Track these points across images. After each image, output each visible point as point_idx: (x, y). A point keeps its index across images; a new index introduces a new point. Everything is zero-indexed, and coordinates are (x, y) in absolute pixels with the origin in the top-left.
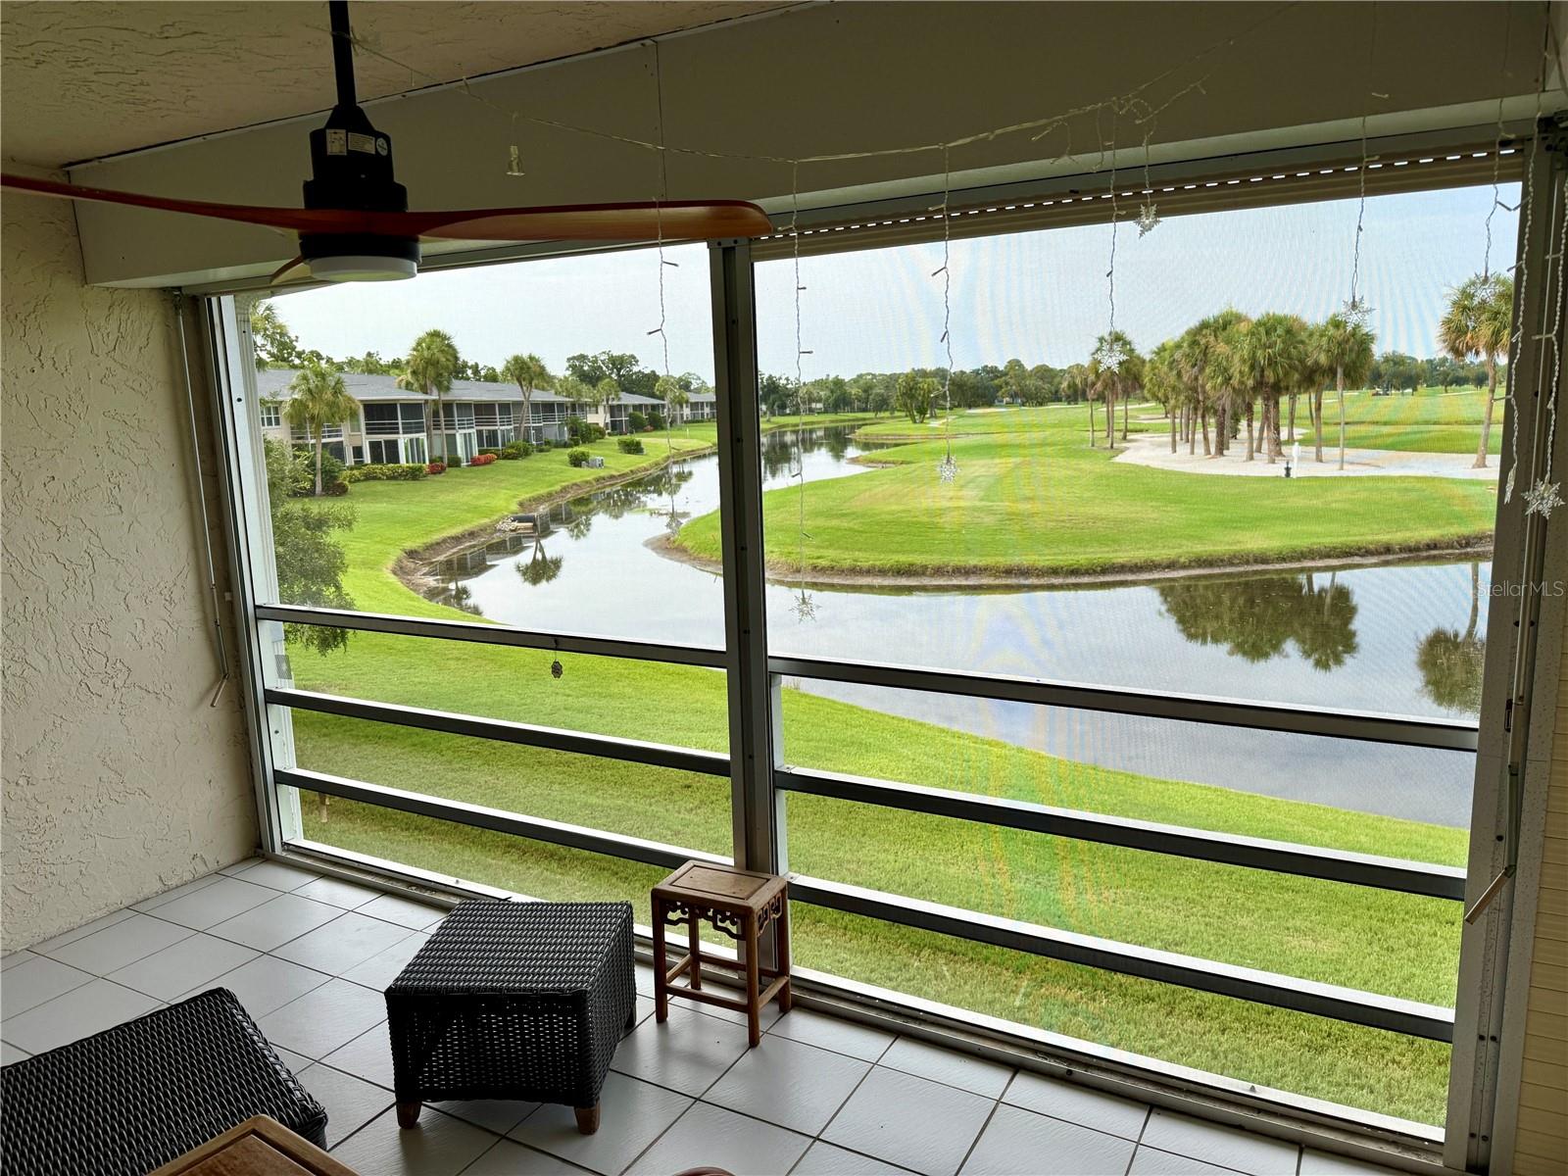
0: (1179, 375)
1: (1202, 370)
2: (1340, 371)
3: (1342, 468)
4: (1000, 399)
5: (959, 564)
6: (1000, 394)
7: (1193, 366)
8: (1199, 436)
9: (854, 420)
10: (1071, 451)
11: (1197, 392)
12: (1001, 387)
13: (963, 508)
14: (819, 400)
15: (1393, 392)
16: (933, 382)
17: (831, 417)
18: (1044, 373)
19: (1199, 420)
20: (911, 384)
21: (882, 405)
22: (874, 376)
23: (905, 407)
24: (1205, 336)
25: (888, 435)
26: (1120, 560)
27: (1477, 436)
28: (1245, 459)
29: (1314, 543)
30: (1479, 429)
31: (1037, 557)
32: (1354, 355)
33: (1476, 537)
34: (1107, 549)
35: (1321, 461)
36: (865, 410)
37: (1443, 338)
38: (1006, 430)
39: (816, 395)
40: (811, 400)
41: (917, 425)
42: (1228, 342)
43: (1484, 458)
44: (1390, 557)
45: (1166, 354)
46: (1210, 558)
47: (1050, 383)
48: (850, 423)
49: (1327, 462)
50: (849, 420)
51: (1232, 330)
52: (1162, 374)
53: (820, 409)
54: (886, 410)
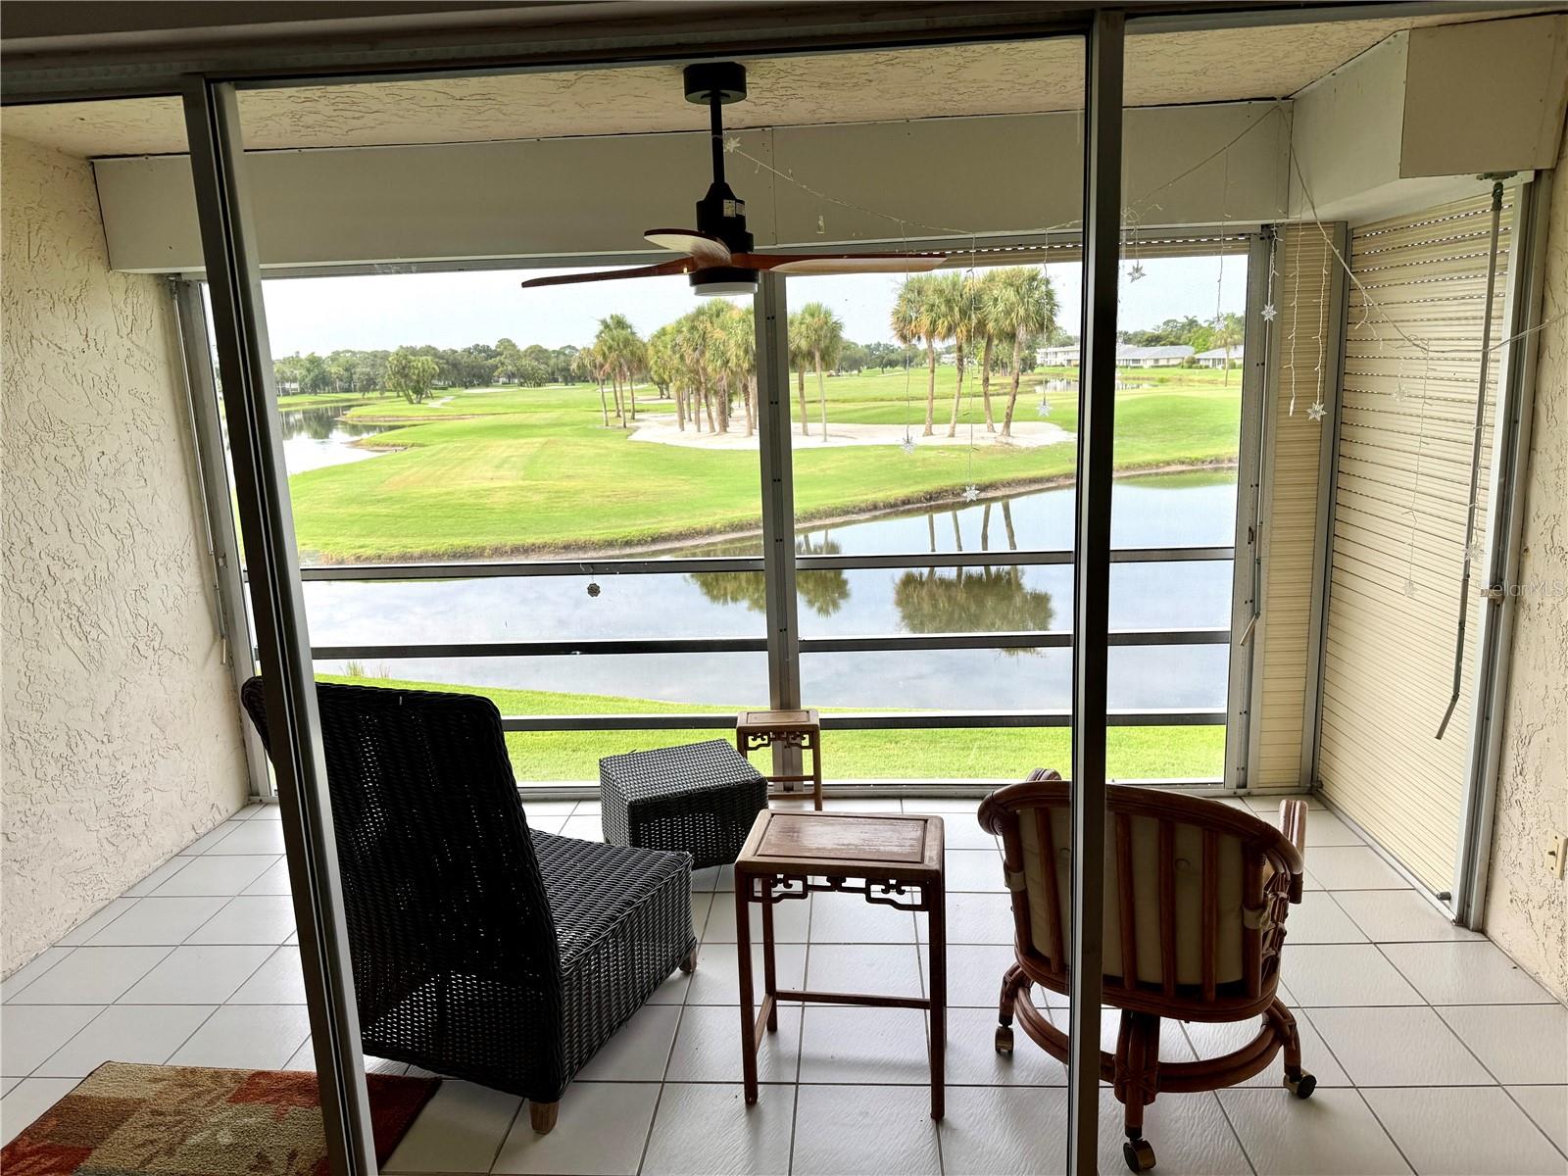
0: (682, 357)
1: (703, 353)
2: (817, 356)
3: (825, 440)
4: (496, 378)
5: (517, 543)
6: (496, 374)
7: (695, 350)
8: (704, 415)
9: (337, 401)
10: (585, 430)
11: (697, 373)
12: (497, 367)
13: (511, 488)
14: (294, 380)
15: (844, 373)
16: (427, 360)
17: (313, 398)
18: (538, 353)
19: (703, 401)
20: (404, 362)
21: (369, 384)
22: (354, 353)
23: (397, 387)
24: (702, 322)
25: (384, 417)
26: (667, 530)
27: (923, 410)
28: (746, 434)
29: (820, 505)
30: (925, 404)
31: (591, 532)
32: (827, 341)
33: (936, 493)
34: (653, 520)
35: (807, 435)
36: (348, 390)
37: (894, 326)
38: (512, 410)
39: (289, 374)
40: (284, 380)
41: (413, 406)
42: (723, 328)
43: (930, 428)
44: (877, 513)
45: (668, 338)
46: (740, 524)
47: (546, 364)
48: (332, 405)
49: (813, 435)
50: (332, 401)
51: (726, 316)
52: (666, 357)
53: (295, 389)
54: (374, 390)
